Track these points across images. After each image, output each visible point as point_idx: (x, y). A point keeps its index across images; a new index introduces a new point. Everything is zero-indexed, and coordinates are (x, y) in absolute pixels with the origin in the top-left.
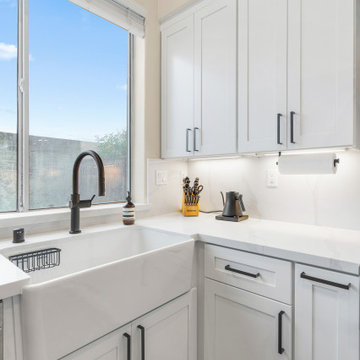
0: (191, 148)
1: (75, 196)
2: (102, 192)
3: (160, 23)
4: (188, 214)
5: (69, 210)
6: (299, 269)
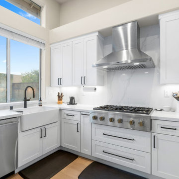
0: (59, 84)
1: (25, 98)
2: (34, 97)
3: (50, 44)
4: (59, 103)
6: (82, 113)
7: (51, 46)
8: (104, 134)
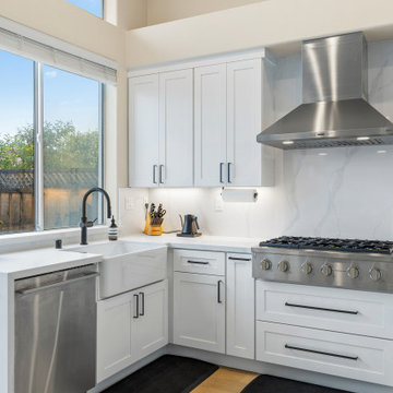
0: (157, 180)
1: (84, 219)
3: (128, 71)
5: (80, 229)
6: (229, 255)
7: (130, 74)
8: (287, 304)
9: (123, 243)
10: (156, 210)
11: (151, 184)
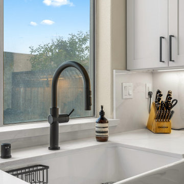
1: (54, 110)
4: (160, 131)
9: (116, 146)
10: (164, 99)
11: (156, 64)
